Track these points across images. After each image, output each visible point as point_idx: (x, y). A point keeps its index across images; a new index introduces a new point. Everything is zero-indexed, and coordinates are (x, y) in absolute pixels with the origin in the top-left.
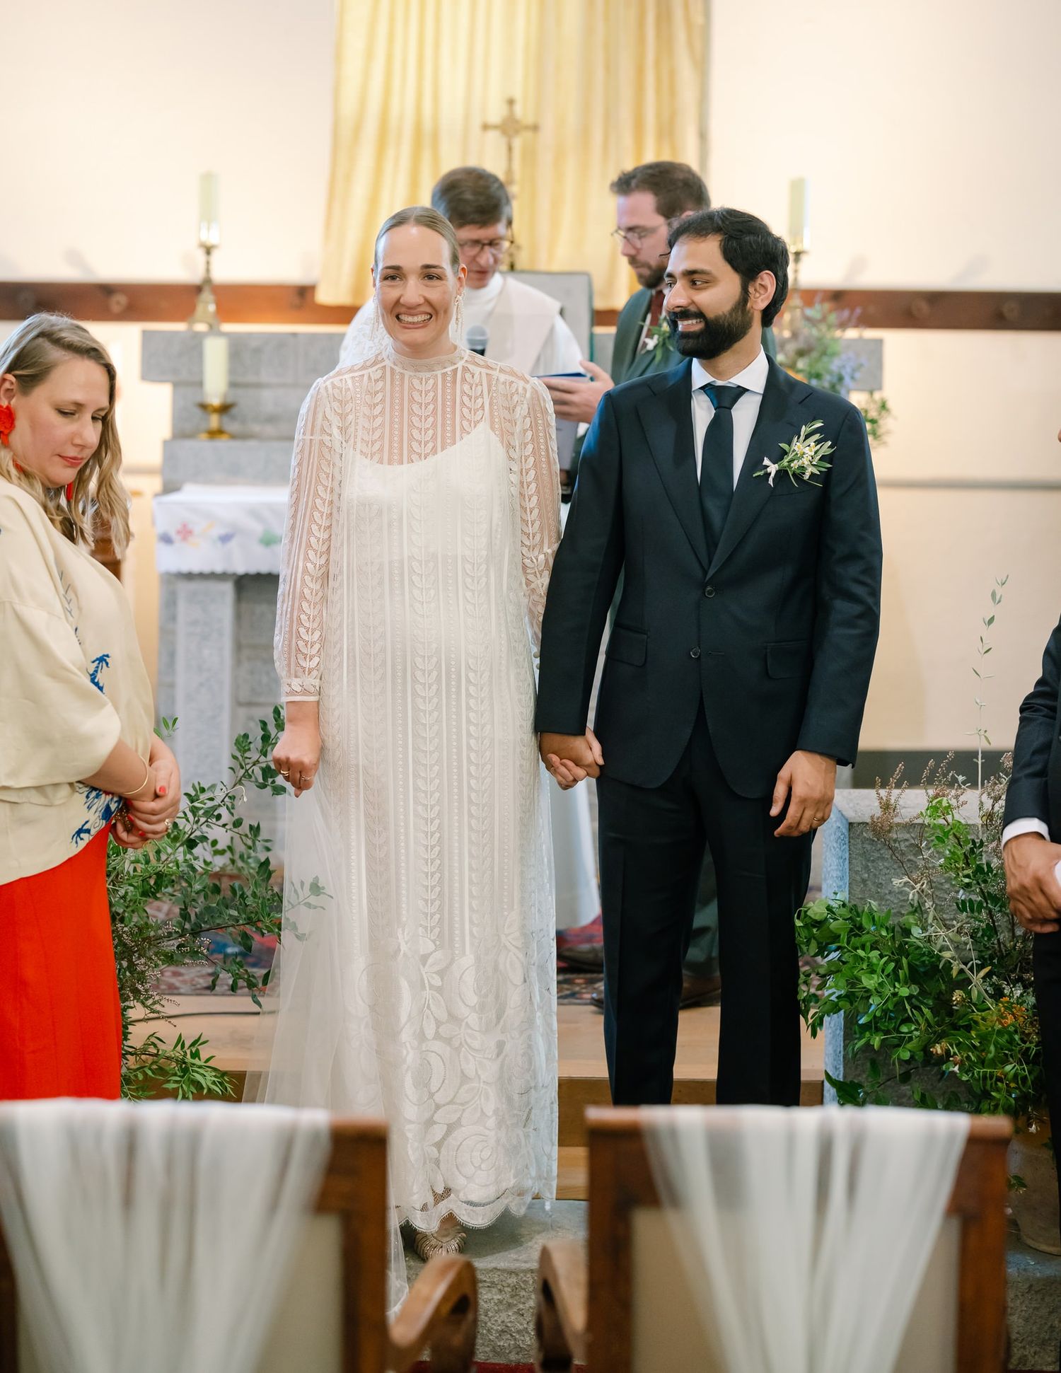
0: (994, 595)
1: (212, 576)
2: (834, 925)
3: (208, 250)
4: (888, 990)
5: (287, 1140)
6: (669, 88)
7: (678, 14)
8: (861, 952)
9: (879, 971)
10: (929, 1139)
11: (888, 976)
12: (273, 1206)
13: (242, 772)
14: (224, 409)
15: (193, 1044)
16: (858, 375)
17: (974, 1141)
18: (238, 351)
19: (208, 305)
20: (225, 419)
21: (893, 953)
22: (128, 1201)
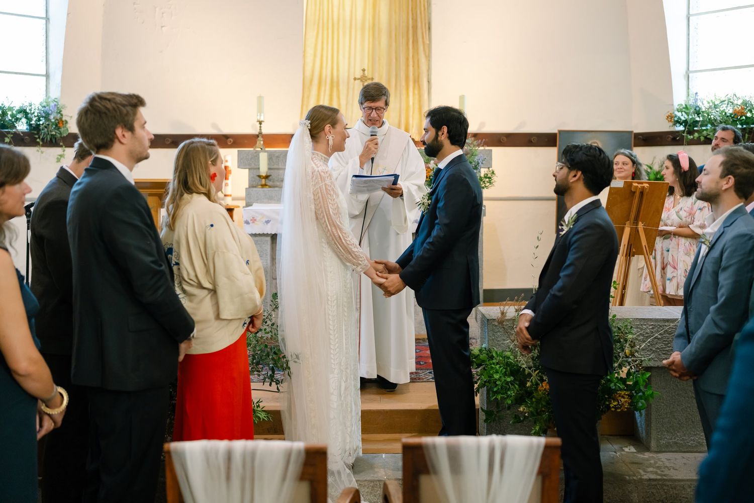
0: (538, 238)
1: (264, 235)
2: (481, 357)
3: (260, 123)
4: (503, 379)
5: (288, 454)
6: (417, 65)
7: (420, 40)
8: (493, 366)
9: (500, 372)
10: (531, 446)
11: (503, 374)
12: (284, 478)
13: (274, 306)
14: (267, 177)
15: (257, 403)
16: (484, 162)
17: (547, 447)
18: (271, 157)
19: (260, 142)
20: (267, 181)
21: (504, 365)
22: (228, 477)
